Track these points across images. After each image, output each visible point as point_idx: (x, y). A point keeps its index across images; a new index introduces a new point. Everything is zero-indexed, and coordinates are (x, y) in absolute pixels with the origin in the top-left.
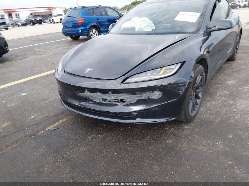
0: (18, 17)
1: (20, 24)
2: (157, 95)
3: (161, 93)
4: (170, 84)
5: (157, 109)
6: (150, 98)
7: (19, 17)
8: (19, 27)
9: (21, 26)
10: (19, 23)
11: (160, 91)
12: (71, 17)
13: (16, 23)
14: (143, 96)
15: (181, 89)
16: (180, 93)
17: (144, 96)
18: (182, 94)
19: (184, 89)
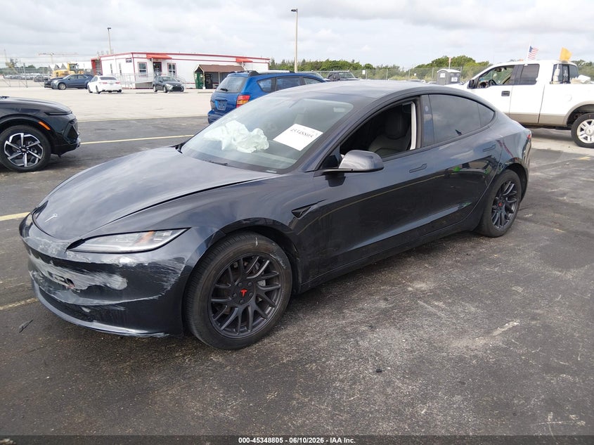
0: (172, 70)
1: (170, 87)
2: (118, 282)
3: (125, 280)
4: (140, 266)
5: (122, 309)
6: (108, 285)
7: (174, 72)
8: (166, 92)
9: (171, 91)
10: (167, 85)
11: (123, 275)
12: (227, 90)
13: (163, 84)
14: (96, 279)
15: (165, 279)
16: (163, 285)
17: (99, 279)
18: (169, 288)
19: (173, 280)
